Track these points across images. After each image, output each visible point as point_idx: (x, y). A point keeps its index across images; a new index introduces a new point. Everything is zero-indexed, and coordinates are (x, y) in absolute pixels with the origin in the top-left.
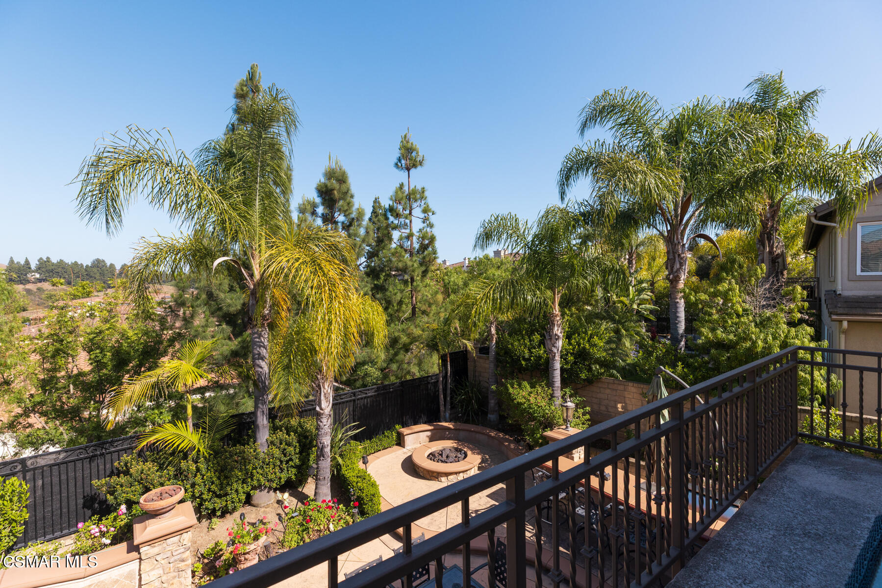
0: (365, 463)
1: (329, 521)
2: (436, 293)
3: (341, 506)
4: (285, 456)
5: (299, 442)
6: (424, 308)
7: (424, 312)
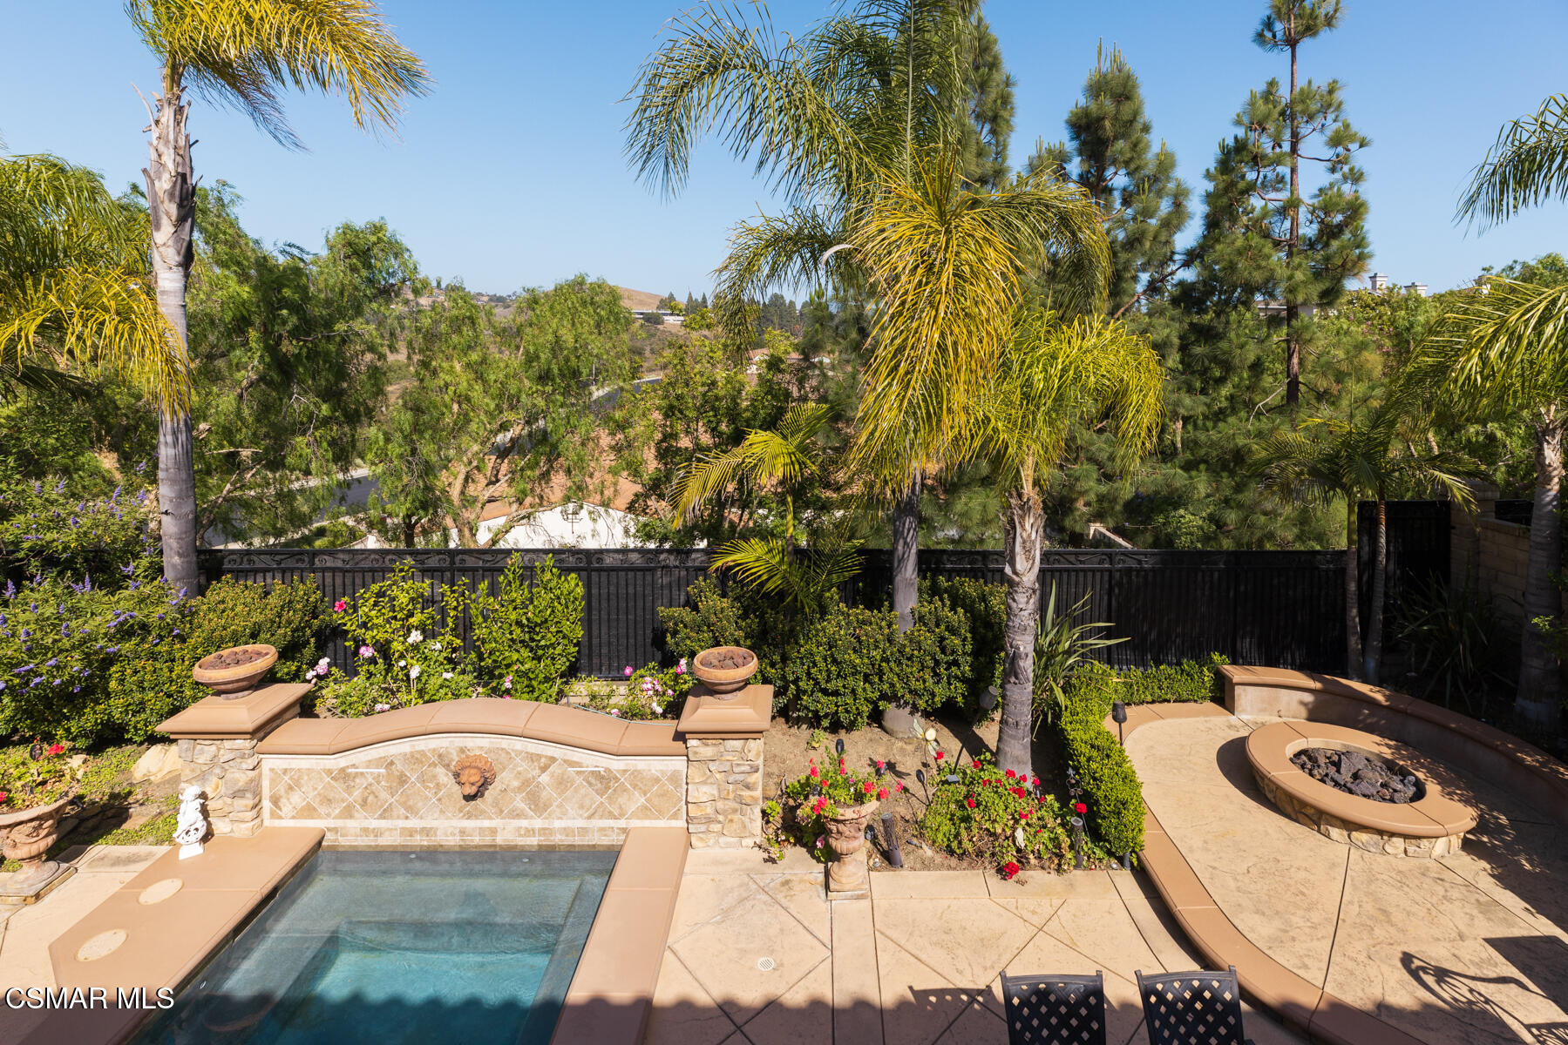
0: (1119, 718)
1: (1017, 821)
2: (1361, 347)
3: (1050, 798)
4: (943, 651)
5: (973, 630)
6: (1323, 384)
7: (1321, 396)
